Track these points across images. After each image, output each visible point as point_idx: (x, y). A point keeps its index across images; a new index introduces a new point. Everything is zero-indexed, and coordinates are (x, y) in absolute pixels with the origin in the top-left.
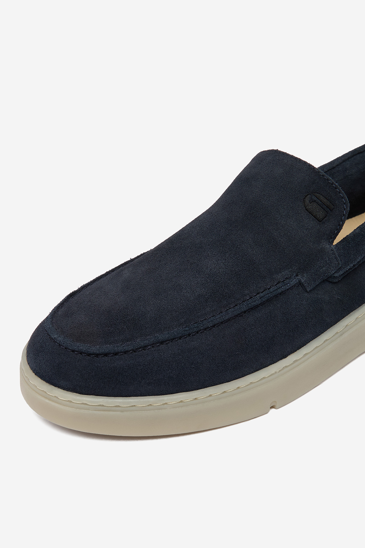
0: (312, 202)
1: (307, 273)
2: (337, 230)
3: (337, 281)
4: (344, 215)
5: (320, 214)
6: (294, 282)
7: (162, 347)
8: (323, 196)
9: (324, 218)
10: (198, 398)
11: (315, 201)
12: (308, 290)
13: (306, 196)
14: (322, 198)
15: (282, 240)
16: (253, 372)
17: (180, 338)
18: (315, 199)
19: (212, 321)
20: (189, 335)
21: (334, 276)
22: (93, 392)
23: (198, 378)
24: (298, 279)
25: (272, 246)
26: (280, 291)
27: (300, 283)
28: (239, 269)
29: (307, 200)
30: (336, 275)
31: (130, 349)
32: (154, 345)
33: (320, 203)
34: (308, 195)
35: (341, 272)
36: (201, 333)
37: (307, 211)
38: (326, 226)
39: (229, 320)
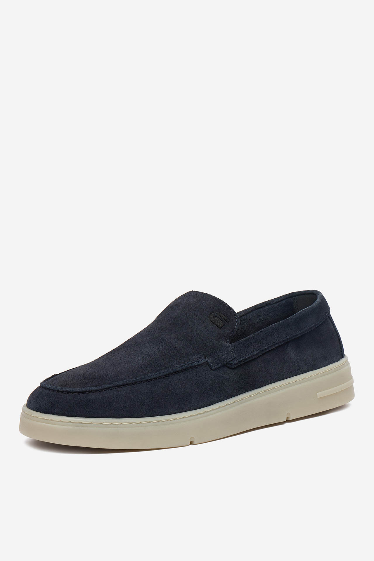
0: (215, 317)
1: (212, 358)
2: (231, 334)
3: (233, 367)
4: (236, 325)
5: (220, 324)
6: (203, 361)
7: (119, 389)
8: (222, 314)
9: (223, 326)
10: (142, 422)
11: (217, 316)
12: (213, 368)
13: (211, 314)
14: (221, 315)
15: (195, 337)
16: (177, 413)
17: (130, 384)
18: (217, 315)
19: (150, 376)
20: (136, 383)
21: (231, 363)
22: (76, 415)
23: (142, 409)
24: (206, 360)
25: (188, 341)
26: (194, 364)
27: (207, 363)
28: (167, 352)
29: (211, 316)
30: (232, 362)
31: (99, 389)
32: (114, 388)
33: (220, 317)
34: (212, 313)
35: (236, 362)
36: (143, 383)
37: (212, 322)
38: (224, 331)
39: (161, 377)
